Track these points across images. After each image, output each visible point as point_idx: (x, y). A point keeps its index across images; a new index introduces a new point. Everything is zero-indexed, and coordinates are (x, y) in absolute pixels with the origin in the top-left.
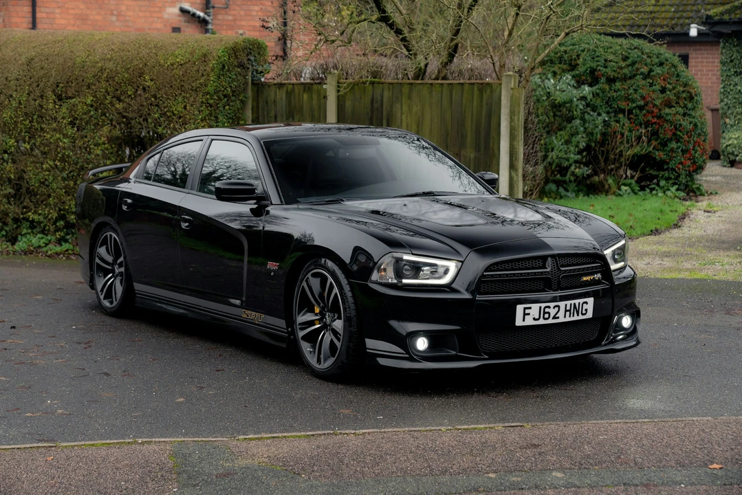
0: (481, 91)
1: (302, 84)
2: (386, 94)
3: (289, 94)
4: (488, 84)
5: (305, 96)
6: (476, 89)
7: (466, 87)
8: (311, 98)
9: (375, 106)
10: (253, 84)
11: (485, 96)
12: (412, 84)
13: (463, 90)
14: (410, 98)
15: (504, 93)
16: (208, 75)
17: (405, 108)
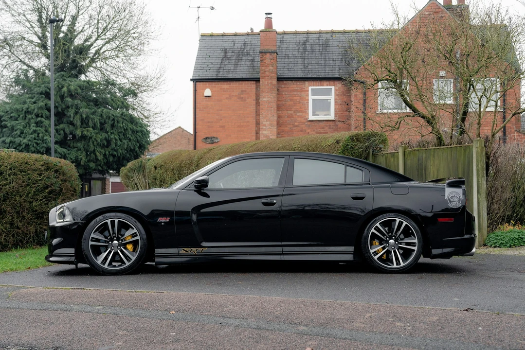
0: (465, 150)
1: (391, 153)
2: (424, 155)
3: (386, 159)
4: (468, 146)
5: (392, 160)
6: (462, 149)
7: (458, 148)
8: (394, 160)
9: (420, 162)
10: (373, 155)
11: (467, 153)
12: (434, 149)
13: (457, 150)
14: (434, 157)
15: (474, 150)
16: (338, 150)
17: (432, 162)
